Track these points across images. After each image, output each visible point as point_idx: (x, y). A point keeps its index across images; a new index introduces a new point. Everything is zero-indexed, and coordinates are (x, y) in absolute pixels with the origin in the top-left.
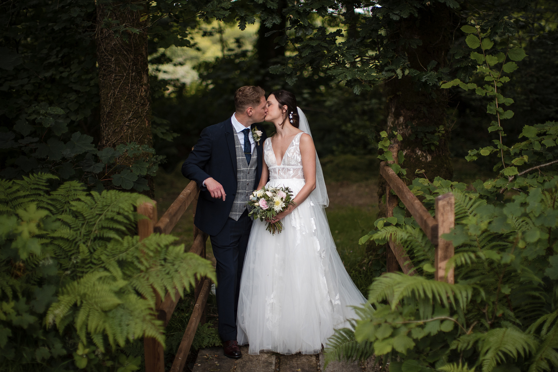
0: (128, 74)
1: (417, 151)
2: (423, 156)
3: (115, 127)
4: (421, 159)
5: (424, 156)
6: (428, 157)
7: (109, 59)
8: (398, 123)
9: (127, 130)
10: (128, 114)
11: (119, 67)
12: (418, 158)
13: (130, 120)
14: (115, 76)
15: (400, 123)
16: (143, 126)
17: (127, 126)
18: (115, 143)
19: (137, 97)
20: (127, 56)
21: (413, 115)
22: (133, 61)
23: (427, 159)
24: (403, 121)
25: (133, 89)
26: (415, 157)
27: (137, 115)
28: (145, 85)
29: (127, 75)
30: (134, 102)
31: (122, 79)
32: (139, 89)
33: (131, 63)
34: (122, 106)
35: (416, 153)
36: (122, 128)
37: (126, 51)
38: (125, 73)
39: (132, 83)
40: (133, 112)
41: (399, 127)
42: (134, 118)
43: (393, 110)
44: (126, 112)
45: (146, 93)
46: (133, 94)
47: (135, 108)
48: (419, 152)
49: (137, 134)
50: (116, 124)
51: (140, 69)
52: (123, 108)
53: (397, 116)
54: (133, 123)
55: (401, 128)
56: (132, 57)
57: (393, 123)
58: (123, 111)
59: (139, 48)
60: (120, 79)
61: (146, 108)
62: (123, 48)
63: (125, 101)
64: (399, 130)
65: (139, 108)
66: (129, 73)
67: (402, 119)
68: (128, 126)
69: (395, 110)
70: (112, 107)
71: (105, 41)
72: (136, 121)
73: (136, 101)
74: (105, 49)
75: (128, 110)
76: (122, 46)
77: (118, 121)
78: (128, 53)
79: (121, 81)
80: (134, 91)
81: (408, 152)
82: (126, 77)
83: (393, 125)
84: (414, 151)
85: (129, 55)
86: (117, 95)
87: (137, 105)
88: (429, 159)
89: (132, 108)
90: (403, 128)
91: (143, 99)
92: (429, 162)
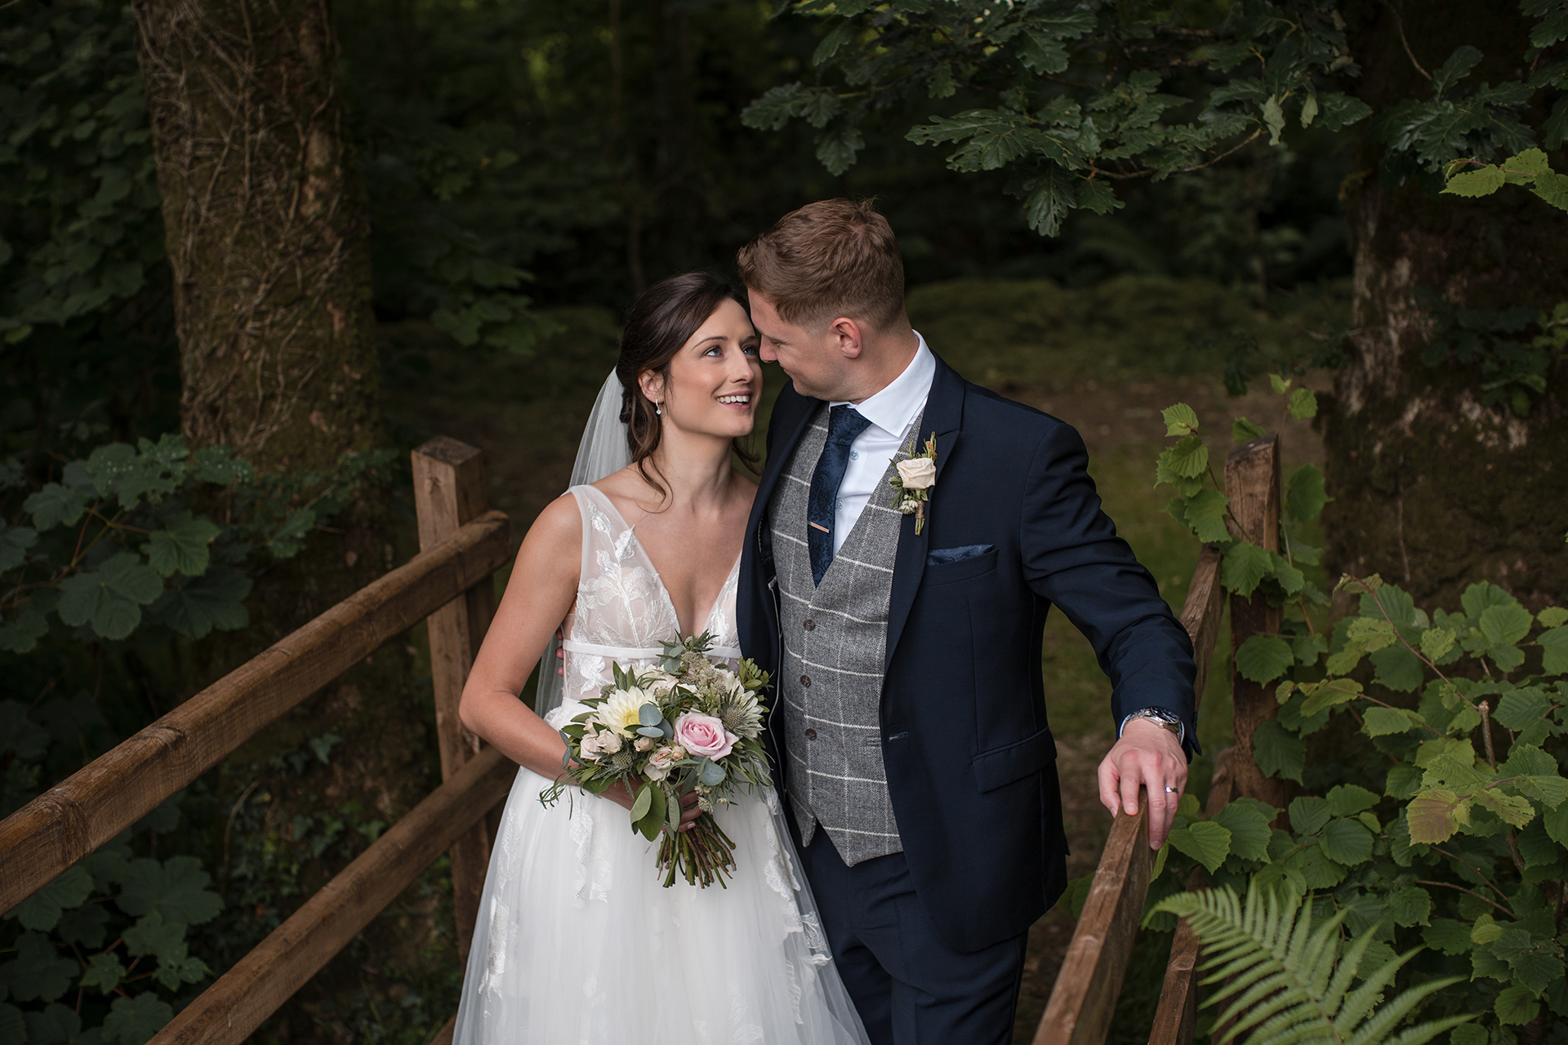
0: (238, 137)
1: (1466, 406)
2: (1488, 425)
3: (212, 340)
4: (1480, 438)
5: (1494, 428)
6: (1512, 431)
7: (167, 79)
8: (1389, 283)
9: (255, 350)
10: (253, 289)
11: (205, 110)
12: (1467, 436)
13: (259, 315)
14: (196, 146)
15: (1397, 284)
16: (319, 333)
17: (250, 335)
18: (215, 400)
19: (280, 223)
20: (228, 66)
21: (1445, 255)
22: (253, 83)
23: (1506, 438)
24: (1411, 277)
25: (262, 193)
26: (1455, 428)
27: (285, 294)
28: (319, 173)
29: (234, 139)
30: (269, 246)
31: (219, 156)
32: (287, 193)
33: (247, 95)
34: (227, 260)
35: (1458, 416)
36: (234, 345)
37: (224, 49)
38: (227, 130)
39: (255, 172)
40: (267, 282)
41: (1395, 301)
42: (276, 306)
43: (1372, 228)
44: (245, 282)
45: (326, 204)
46: (264, 213)
47: (278, 269)
48: (1471, 410)
49: (292, 366)
50: (214, 330)
51: (286, 114)
52: (231, 268)
53: (1387, 254)
54: (273, 324)
55: (1402, 305)
56: (249, 69)
57: (1372, 283)
58: (232, 279)
59: (281, 31)
60: (210, 158)
61: (326, 262)
62: (213, 37)
63: (237, 242)
64: (1395, 317)
65: (292, 266)
66: (243, 134)
67: (1404, 268)
68: (256, 337)
69: (1378, 230)
70: (192, 263)
71: (151, 11)
72: (284, 317)
73: (277, 241)
74: (153, 42)
75: (248, 276)
76: (206, 29)
77: (219, 318)
78: (231, 55)
79: (214, 166)
80: (265, 203)
81: (1428, 407)
82: (231, 150)
83: (1371, 290)
84: (1449, 405)
85: (235, 60)
86: (207, 220)
87: (283, 254)
88: (1517, 437)
89: (264, 267)
90: (1409, 307)
91: (309, 228)
92: (1519, 449)
